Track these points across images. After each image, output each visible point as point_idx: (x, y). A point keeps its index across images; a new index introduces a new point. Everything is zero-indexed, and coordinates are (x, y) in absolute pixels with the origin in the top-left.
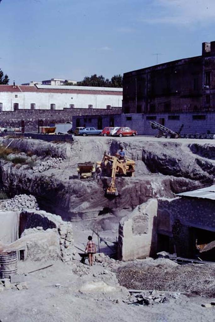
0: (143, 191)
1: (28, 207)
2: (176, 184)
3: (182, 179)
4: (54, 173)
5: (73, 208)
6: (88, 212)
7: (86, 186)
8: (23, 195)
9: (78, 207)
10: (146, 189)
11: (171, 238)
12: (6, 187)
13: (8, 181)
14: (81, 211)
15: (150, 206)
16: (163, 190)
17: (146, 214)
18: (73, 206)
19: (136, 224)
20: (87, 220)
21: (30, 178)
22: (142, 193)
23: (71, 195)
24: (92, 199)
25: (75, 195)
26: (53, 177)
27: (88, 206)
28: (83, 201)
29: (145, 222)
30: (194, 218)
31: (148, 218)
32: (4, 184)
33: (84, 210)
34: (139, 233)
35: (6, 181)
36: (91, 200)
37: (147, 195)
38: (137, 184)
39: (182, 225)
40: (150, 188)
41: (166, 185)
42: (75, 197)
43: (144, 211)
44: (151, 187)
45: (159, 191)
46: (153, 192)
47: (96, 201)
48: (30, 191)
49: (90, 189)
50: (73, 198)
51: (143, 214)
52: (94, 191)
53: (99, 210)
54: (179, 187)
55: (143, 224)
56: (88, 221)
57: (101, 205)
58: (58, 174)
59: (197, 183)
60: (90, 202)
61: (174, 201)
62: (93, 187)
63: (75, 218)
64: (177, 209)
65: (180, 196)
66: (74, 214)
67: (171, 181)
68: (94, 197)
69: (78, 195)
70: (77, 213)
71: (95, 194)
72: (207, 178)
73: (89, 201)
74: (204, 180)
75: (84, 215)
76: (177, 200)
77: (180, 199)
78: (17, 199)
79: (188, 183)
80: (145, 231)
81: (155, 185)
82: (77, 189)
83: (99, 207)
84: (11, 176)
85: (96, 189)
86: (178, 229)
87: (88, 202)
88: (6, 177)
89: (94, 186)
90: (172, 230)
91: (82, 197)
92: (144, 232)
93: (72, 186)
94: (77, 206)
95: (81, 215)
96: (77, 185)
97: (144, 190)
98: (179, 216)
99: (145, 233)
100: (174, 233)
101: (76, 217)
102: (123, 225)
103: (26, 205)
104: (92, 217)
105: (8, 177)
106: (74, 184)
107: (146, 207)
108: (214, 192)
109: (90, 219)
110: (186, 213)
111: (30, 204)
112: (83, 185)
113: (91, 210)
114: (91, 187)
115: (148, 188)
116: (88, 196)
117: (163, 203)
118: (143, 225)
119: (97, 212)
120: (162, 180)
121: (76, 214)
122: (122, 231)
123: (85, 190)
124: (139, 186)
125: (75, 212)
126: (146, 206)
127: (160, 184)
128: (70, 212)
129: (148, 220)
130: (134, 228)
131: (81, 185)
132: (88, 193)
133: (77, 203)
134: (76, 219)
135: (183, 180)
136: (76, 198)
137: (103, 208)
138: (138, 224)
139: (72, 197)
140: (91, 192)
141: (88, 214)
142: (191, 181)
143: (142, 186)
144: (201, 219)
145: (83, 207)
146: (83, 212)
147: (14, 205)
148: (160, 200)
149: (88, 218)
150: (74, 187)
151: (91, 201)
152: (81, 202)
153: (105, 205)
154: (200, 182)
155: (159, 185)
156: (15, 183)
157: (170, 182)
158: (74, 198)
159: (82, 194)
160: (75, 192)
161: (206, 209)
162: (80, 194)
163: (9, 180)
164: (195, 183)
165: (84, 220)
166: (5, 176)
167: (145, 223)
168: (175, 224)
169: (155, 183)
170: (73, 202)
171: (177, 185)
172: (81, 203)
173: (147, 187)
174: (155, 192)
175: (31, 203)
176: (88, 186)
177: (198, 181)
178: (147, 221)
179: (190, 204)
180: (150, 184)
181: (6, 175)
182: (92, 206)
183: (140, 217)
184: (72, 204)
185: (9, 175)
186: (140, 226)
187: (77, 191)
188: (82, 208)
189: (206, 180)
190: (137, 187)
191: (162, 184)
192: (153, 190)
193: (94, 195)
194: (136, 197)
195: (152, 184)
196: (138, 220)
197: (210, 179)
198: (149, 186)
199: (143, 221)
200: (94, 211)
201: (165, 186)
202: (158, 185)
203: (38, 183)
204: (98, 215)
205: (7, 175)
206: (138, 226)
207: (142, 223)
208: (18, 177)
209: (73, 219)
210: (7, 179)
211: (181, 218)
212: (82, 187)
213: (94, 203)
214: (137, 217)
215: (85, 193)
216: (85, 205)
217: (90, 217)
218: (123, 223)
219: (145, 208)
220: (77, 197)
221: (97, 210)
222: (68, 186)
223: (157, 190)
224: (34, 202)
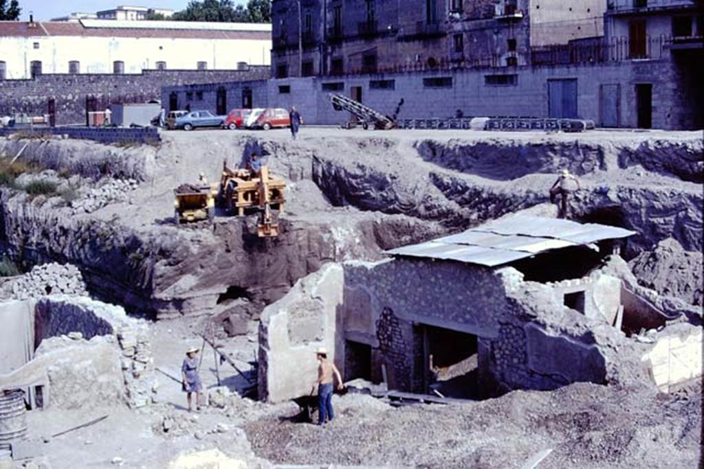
0: (314, 247)
1: (62, 290)
2: (386, 229)
3: (399, 219)
4: (117, 213)
5: (162, 290)
6: (193, 298)
7: (189, 239)
8: (51, 264)
9: (172, 286)
10: (320, 241)
11: (374, 348)
12: (13, 247)
13: (18, 235)
14: (177, 296)
15: (327, 279)
16: (359, 244)
17: (318, 298)
18: (161, 286)
19: (295, 319)
20: (191, 314)
21: (66, 227)
22: (313, 251)
23: (157, 261)
24: (202, 267)
25: (164, 261)
26: (117, 221)
27: (194, 284)
28: (182, 273)
29: (316, 315)
30: (423, 303)
31: (323, 307)
32: (10, 242)
33: (185, 292)
34: (304, 341)
35: (15, 235)
36: (199, 270)
37: (323, 255)
38: (300, 231)
39: (396, 318)
40: (329, 239)
41: (365, 233)
42: (165, 265)
43: (314, 292)
44: (330, 238)
45: (350, 246)
46: (337, 248)
47: (211, 272)
48: (67, 255)
49: (198, 246)
50: (161, 267)
51: (313, 298)
52: (205, 250)
53: (218, 292)
54: (394, 235)
55: (314, 319)
56: (194, 317)
57: (221, 281)
58: (126, 216)
59: (433, 226)
60: (198, 276)
61: (378, 268)
62: (204, 243)
63: (165, 310)
64: (387, 285)
65: (393, 256)
66: (163, 303)
67: (376, 222)
68: (206, 263)
69: (171, 260)
70: (169, 299)
71: (208, 256)
72: (456, 215)
73: (195, 274)
74: (449, 220)
75: (185, 304)
76: (386, 264)
77: (391, 262)
78: (38, 275)
79: (414, 227)
80: (318, 336)
81: (341, 232)
82: (168, 246)
83: (218, 285)
84: (25, 222)
85: (210, 246)
86: (390, 328)
87: (193, 275)
88: (14, 226)
89: (206, 238)
90: (378, 333)
91: (180, 265)
92: (315, 337)
93: (158, 241)
94: (169, 285)
95: (178, 303)
96: (168, 237)
97: (316, 245)
98: (391, 300)
99: (317, 340)
100: (381, 337)
101: (167, 308)
102: (268, 322)
103: (57, 286)
104: (202, 309)
105: (18, 226)
106: (161, 237)
107: (319, 282)
108: (467, 244)
109: (200, 313)
110: (406, 292)
111: (68, 285)
112: (183, 239)
113: (199, 293)
114: (199, 241)
115: (326, 240)
116: (192, 262)
117: (355, 272)
118: (313, 321)
119: (213, 297)
120: (356, 221)
121: (168, 302)
122: (265, 336)
123: (187, 249)
124: (306, 235)
125: (164, 299)
126: (317, 280)
127: (352, 230)
128: (155, 299)
129: (323, 310)
130: (292, 329)
131: (178, 238)
132: (193, 255)
133: (169, 278)
134: (167, 313)
135: (403, 220)
136: (168, 267)
137: (228, 286)
138: (302, 320)
139: (157, 264)
140: (199, 253)
141: (193, 302)
142: (420, 221)
143: (311, 236)
144: (440, 306)
145: (183, 287)
146: (183, 297)
147: (31, 288)
148: (347, 265)
149: (195, 311)
150: (162, 242)
151: (201, 273)
152: (178, 275)
153: (231, 281)
154: (440, 224)
155: (350, 234)
156: (34, 239)
157: (374, 226)
158: (163, 268)
159: (180, 259)
160: (164, 253)
161: (450, 284)
162: (174, 258)
163: (20, 232)
164: (429, 226)
165: (186, 315)
166: (11, 224)
167: (316, 317)
168: (382, 318)
169: (339, 229)
170: (161, 276)
171: (390, 232)
172: (177, 278)
173: (322, 238)
174: (340, 249)
175: (69, 281)
176: (192, 241)
177: (437, 222)
178: (321, 313)
179: (414, 272)
180: (330, 232)
181: (13, 221)
182: (204, 284)
183: (304, 305)
184: (159, 280)
185: (19, 223)
186: (305, 324)
187: (168, 252)
188: (181, 289)
189: (452, 219)
190: (300, 239)
191: (355, 231)
192: (336, 244)
193: (206, 260)
194: (300, 260)
195: (333, 230)
196: (300, 311)
197: (461, 216)
198: (327, 235)
199: (313, 312)
200: (205, 295)
201: (362, 233)
202: (347, 232)
203: (83, 236)
204: (215, 302)
205: (16, 220)
206: (302, 325)
207: (309, 318)
208: (39, 224)
209: (160, 313)
210: (16, 229)
211: (396, 303)
212: (180, 242)
213: (208, 275)
214: (298, 304)
215: (185, 254)
216: (187, 281)
217: (199, 308)
218: (267, 320)
219: (316, 284)
220: (170, 264)
221: (215, 292)
222: (148, 241)
223: (346, 245)
224: (75, 279)
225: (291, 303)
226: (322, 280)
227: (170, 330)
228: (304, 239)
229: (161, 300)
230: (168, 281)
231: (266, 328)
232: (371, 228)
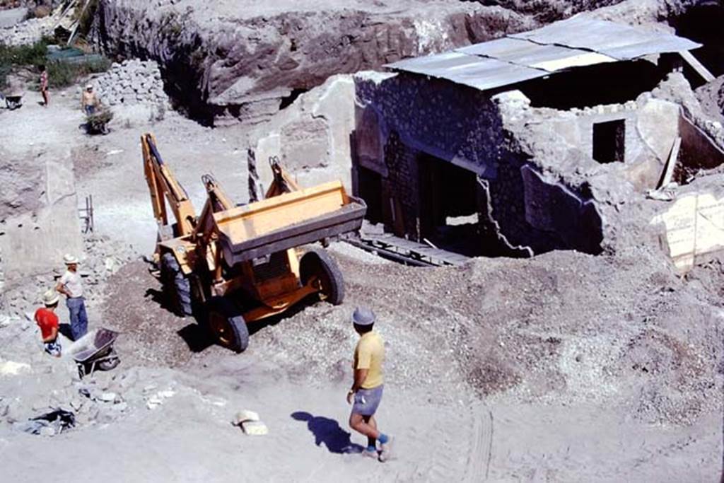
0: (394, 44)
1: (136, 91)
2: (479, 24)
3: (494, 11)
4: (191, 5)
5: (217, 94)
6: (251, 103)
7: (246, 37)
8: (132, 61)
9: (227, 90)
10: (401, 37)
11: (384, 178)
12: (111, 40)
13: (116, 27)
14: (232, 102)
15: (332, 95)
16: (447, 40)
17: (322, 117)
18: (216, 90)
19: (291, 143)
20: (249, 121)
21: (151, 20)
22: (393, 49)
23: (214, 61)
24: (261, 68)
25: (221, 61)
26: (191, 15)
27: (251, 87)
28: (239, 74)
29: (319, 136)
30: (426, 129)
31: (328, 127)
32: (108, 34)
33: (240, 97)
34: (304, 167)
35: (113, 27)
36: (258, 71)
37: (404, 53)
38: (379, 25)
39: (403, 145)
40: (411, 35)
41: (455, 28)
42: (222, 66)
43: (315, 110)
44: (414, 34)
45: (436, 43)
46: (421, 45)
47: (270, 73)
48: (150, 50)
49: (256, 45)
50: (218, 69)
51: (314, 118)
52: (264, 49)
53: (280, 96)
54: (487, 30)
55: (315, 142)
56: (252, 124)
57: (282, 84)
58: (199, 9)
59: (528, 20)
60: (256, 78)
61: (385, 82)
62: (263, 41)
63: (223, 117)
64: (393, 104)
65: (394, 70)
66: (219, 110)
67: (469, 15)
68: (266, 63)
69: (227, 60)
70: (224, 104)
71: (268, 56)
72: (551, 9)
73: (254, 76)
74: (543, 14)
75: (242, 110)
76: (391, 79)
77: (396, 77)
78: (117, 73)
79: (508, 21)
80: (322, 161)
81: (426, 27)
82: (225, 45)
83: (279, 88)
84: (122, 14)
85: (269, 45)
86: (397, 156)
87: (251, 77)
88: (113, 18)
89: (265, 36)
90: (386, 159)
91: (236, 66)
92: (319, 163)
93: (215, 39)
94: (225, 88)
95: (235, 110)
96: (225, 35)
97: (397, 41)
98: (397, 122)
99: (322, 165)
100: (390, 166)
101: (224, 115)
102: (256, 147)
103: (130, 86)
104: (262, 115)
105: (116, 17)
106: (219, 34)
107: (321, 99)
108: (487, 57)
109: (259, 119)
110: (410, 113)
111: (142, 84)
112: (239, 36)
113: (258, 98)
114: (257, 39)
115: (408, 36)
116: (249, 63)
117: (364, 86)
118: (314, 144)
119: (274, 101)
120: (446, 14)
121: (223, 108)
122: (253, 163)
123: (243, 48)
124: (386, 30)
125: (219, 104)
126: (320, 96)
127: (439, 24)
128: (210, 104)
129: (327, 130)
130: (287, 154)
131: (234, 36)
132: (249, 55)
133: (224, 81)
134: (223, 119)
135: (497, 13)
136: (225, 68)
137: (292, 89)
138: (300, 143)
139: (214, 65)
140: (256, 53)
141: (251, 107)
142: (515, 15)
143: (392, 32)
144: (442, 134)
145: (238, 91)
146: (240, 102)
147: (108, 88)
148: (357, 78)
149: (254, 117)
150: (219, 39)
151: (259, 75)
152: (234, 77)
153: (294, 83)
154: (534, 19)
155: (437, 29)
156: (127, 32)
157: (466, 18)
158: (219, 69)
159: (236, 59)
160: (221, 53)
161: (450, 108)
162: (231, 59)
163: (118, 24)
164: (523, 20)
165: (244, 122)
166: (110, 14)
167: (321, 140)
168: (390, 143)
169: (424, 23)
170: (216, 79)
171: (483, 27)
172: (233, 81)
173: (403, 33)
174: (423, 46)
175: (144, 80)
176: (250, 39)
177: (532, 17)
178: (326, 134)
179: (417, 91)
180: (413, 27)
181: (112, 12)
182: (262, 88)
183: (304, 125)
184: (215, 83)
185: (117, 13)
186: (305, 148)
187: (225, 51)
188: (236, 93)
189: (547, 13)
190: (379, 34)
191: (443, 25)
192: (419, 41)
193: (265, 60)
194: (379, 59)
195: (416, 24)
196: (298, 133)
197: (555, 10)
198: (410, 30)
199: (315, 134)
200: (265, 100)
201: (451, 28)
202: (433, 27)
203: (164, 29)
204: (278, 107)
205: (115, 12)
206: (301, 148)
207: (311, 141)
208: (132, 15)
209: (218, 119)
210: (114, 21)
211: (401, 127)
212: (237, 40)
213: (267, 78)
214: (295, 124)
215: (241, 54)
216: (244, 84)
217: (258, 114)
218: (254, 143)
219: (318, 100)
220: (226, 65)
221: (276, 96)
222: (208, 39)
223: (431, 41)
224: (152, 78)
225: (285, 124)
226: (326, 95)
227: (224, 140)
228: (382, 35)
229: (216, 105)
230: (225, 83)
231: (254, 154)
232: (463, 22)
